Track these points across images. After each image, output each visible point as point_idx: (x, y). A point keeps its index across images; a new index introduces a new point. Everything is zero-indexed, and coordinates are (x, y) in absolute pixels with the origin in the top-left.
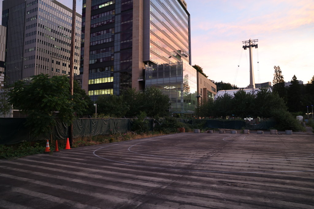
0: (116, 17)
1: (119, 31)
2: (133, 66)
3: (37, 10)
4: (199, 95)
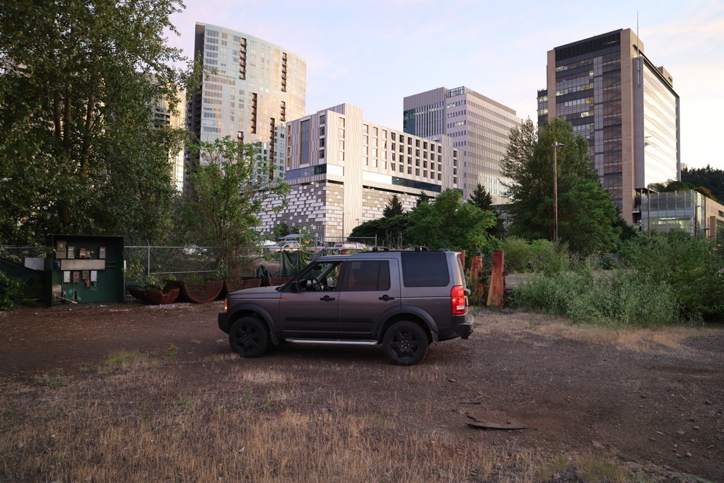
0: (596, 133)
1: (602, 150)
2: (624, 194)
3: (465, 113)
4: (707, 227)
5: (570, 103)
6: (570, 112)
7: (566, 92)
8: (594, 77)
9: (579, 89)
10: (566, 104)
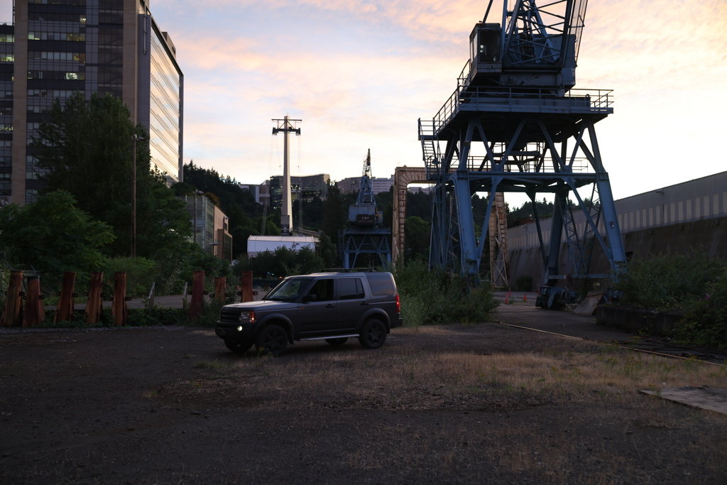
4: (215, 241)
5: (50, 55)
6: (50, 68)
7: (45, 37)
8: (87, 26)
9: (64, 37)
10: (44, 55)
